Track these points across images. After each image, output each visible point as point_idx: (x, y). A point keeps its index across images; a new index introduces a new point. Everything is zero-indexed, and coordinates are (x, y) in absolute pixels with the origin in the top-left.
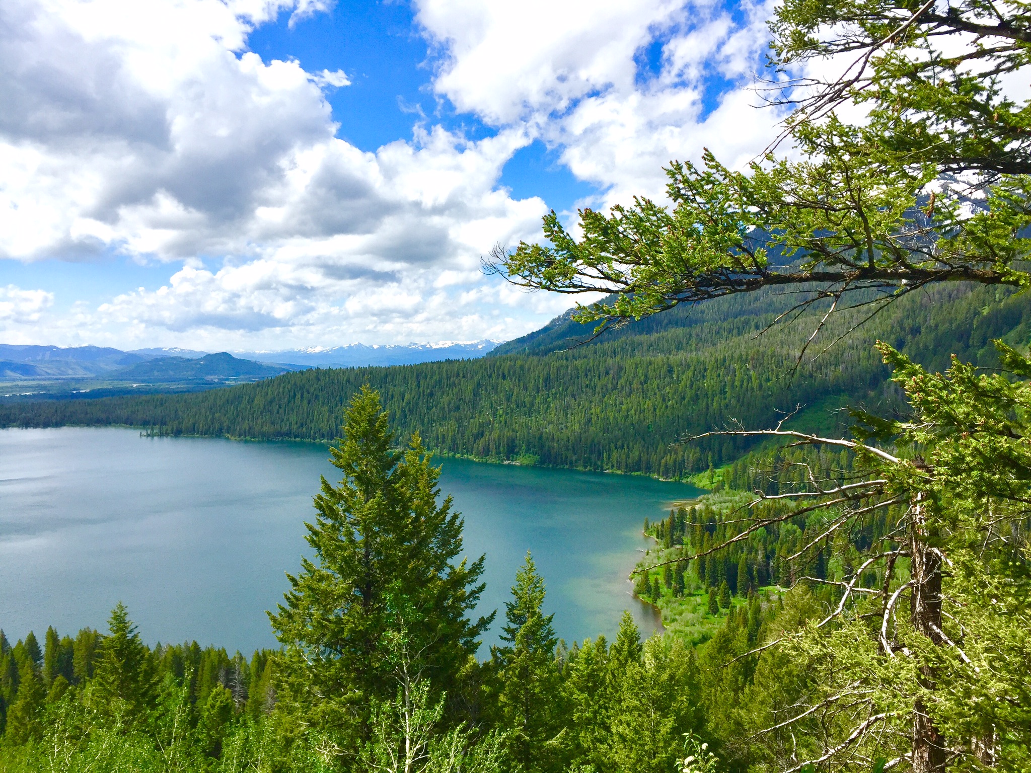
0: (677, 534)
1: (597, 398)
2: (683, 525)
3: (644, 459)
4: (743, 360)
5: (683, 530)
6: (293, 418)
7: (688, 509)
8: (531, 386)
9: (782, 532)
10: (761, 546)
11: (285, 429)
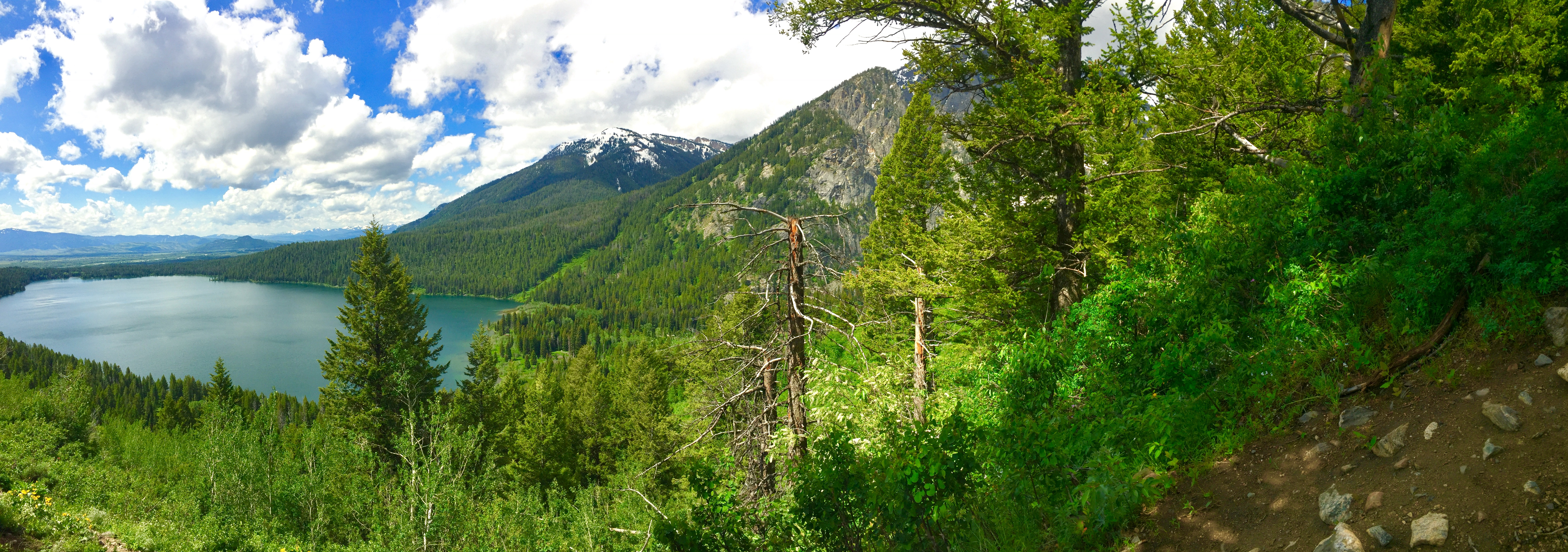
0: (506, 327)
1: (458, 254)
2: (509, 322)
3: (486, 287)
4: (539, 230)
5: (509, 325)
6: (285, 270)
7: (512, 313)
8: (420, 249)
9: (563, 322)
10: (552, 330)
11: (281, 276)
